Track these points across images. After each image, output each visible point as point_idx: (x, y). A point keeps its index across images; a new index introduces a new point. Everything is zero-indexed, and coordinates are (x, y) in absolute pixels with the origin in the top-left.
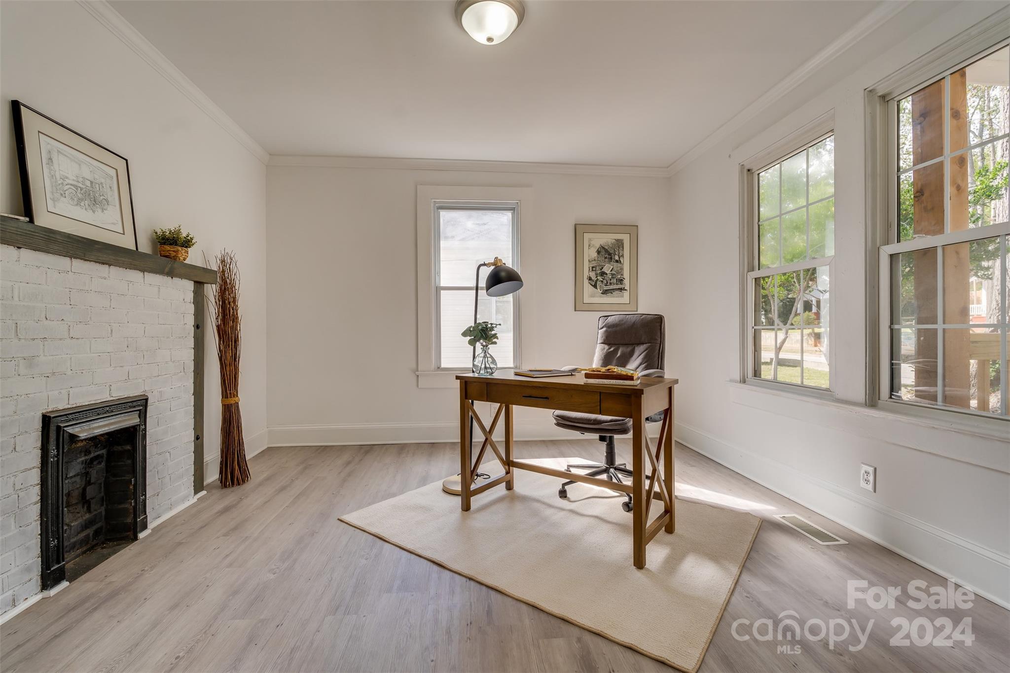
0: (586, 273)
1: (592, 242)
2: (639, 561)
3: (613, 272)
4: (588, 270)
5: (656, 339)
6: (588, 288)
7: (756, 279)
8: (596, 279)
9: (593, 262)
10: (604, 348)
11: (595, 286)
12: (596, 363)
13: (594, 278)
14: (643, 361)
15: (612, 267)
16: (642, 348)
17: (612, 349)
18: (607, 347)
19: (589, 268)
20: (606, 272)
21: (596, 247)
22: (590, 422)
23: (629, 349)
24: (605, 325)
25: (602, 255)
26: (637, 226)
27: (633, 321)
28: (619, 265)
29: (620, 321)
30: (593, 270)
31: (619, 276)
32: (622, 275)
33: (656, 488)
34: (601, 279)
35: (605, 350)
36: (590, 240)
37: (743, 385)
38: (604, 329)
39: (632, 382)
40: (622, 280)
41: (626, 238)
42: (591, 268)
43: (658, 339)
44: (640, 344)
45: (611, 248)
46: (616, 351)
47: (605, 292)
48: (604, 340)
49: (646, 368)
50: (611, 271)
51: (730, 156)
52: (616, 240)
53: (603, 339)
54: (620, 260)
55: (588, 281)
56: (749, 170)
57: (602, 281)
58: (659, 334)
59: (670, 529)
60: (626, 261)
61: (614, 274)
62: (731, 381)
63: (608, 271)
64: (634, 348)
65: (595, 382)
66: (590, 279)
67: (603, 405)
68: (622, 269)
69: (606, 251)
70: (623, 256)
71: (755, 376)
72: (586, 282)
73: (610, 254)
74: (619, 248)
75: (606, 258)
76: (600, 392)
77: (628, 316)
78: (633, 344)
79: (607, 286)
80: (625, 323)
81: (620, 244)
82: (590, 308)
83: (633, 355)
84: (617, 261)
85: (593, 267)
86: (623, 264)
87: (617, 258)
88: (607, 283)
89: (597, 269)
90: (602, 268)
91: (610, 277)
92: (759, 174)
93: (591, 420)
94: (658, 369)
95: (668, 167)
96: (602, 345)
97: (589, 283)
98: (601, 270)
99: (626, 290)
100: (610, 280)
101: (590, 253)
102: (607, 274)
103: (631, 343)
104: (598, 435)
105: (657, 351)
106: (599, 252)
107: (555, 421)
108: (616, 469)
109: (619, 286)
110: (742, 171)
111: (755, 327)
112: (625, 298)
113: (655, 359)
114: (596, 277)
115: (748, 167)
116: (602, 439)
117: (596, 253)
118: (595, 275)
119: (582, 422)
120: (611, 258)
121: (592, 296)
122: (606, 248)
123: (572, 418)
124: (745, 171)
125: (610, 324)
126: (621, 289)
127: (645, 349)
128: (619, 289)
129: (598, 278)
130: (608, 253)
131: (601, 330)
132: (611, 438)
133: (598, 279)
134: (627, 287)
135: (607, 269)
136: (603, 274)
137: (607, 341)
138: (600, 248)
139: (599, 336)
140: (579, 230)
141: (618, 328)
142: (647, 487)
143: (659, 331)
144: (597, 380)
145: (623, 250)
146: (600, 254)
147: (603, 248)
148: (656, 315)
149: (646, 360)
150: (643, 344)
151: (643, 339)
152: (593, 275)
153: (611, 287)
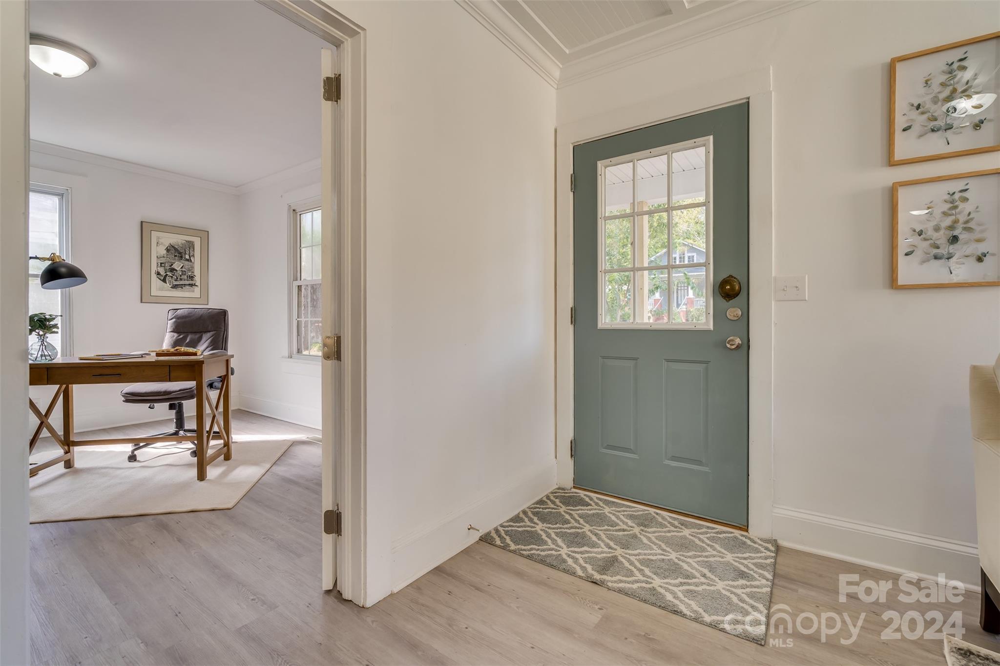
0: (154, 268)
1: (161, 241)
2: (201, 476)
3: (183, 269)
4: (156, 266)
5: (221, 328)
6: (156, 282)
7: (298, 286)
8: (165, 274)
9: (162, 259)
10: (174, 336)
11: (164, 281)
12: (166, 345)
13: (162, 273)
14: (209, 345)
15: (182, 265)
16: (209, 335)
17: (181, 337)
18: (176, 335)
19: (157, 263)
20: (176, 268)
21: (165, 245)
22: (160, 394)
23: (197, 336)
24: (174, 317)
25: (172, 253)
26: (208, 232)
27: (200, 314)
28: (190, 263)
29: (189, 313)
30: (161, 266)
31: (190, 274)
32: (193, 272)
33: (216, 429)
34: (171, 275)
35: (175, 337)
36: (158, 238)
37: (290, 359)
38: (174, 320)
39: (196, 357)
40: (192, 277)
41: (197, 242)
42: (159, 264)
43: (222, 327)
44: (206, 332)
45: (181, 247)
46: (185, 338)
47: (175, 287)
48: (174, 329)
49: (212, 350)
50: (182, 268)
51: (282, 196)
52: (186, 241)
53: (172, 328)
54: (191, 260)
55: (155, 275)
56: (294, 210)
57: (172, 277)
58: (223, 324)
59: (227, 457)
60: (197, 260)
61: (185, 271)
62: (283, 357)
63: (178, 268)
64: (202, 335)
65: (165, 359)
66: (158, 274)
67: (172, 375)
68: (193, 267)
69: (176, 250)
70: (193, 256)
71: (298, 352)
72: (154, 276)
73: (180, 253)
74: (189, 248)
75: (175, 256)
76: (169, 366)
77: (196, 310)
78: (201, 332)
79: (177, 281)
80: (194, 315)
81: (191, 245)
82: (158, 300)
83: (200, 341)
84: (187, 260)
85: (161, 264)
86: (194, 263)
87: (187, 257)
88: (177, 278)
89: (166, 265)
90: (172, 265)
91: (180, 273)
92: (300, 215)
93: (161, 392)
94: (222, 350)
95: (237, 187)
96: (172, 333)
97: (158, 277)
98: (171, 266)
99: (197, 286)
100: (181, 276)
101: (158, 251)
102: (177, 271)
103: (199, 331)
104: (168, 403)
105: (222, 337)
106: (168, 250)
107: (123, 399)
108: (185, 431)
109: (191, 282)
110: (289, 209)
111: (298, 319)
112: (196, 292)
113: (220, 342)
114: (165, 273)
115: (293, 208)
116: (171, 407)
117: (165, 251)
118: (164, 271)
119: (152, 395)
120: (182, 257)
121: (161, 289)
122: (176, 247)
123: (142, 393)
124: (292, 211)
125: (179, 316)
126: (191, 285)
127: (211, 335)
128: (189, 284)
129: (168, 273)
130: (177, 252)
131: (170, 321)
132: (181, 405)
133: (167, 275)
134: (198, 283)
135: (177, 265)
136: (172, 270)
137: (177, 329)
138: (170, 247)
139: (169, 326)
140: (145, 228)
141: (187, 319)
142: (208, 429)
143: (223, 321)
144: (167, 357)
145: (194, 251)
146: (170, 252)
147: (173, 247)
148: (221, 309)
149: (211, 344)
150: (210, 332)
151: (209, 328)
152: (162, 271)
153: (182, 282)
